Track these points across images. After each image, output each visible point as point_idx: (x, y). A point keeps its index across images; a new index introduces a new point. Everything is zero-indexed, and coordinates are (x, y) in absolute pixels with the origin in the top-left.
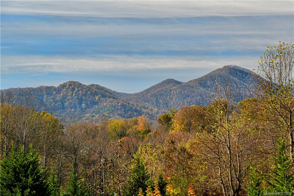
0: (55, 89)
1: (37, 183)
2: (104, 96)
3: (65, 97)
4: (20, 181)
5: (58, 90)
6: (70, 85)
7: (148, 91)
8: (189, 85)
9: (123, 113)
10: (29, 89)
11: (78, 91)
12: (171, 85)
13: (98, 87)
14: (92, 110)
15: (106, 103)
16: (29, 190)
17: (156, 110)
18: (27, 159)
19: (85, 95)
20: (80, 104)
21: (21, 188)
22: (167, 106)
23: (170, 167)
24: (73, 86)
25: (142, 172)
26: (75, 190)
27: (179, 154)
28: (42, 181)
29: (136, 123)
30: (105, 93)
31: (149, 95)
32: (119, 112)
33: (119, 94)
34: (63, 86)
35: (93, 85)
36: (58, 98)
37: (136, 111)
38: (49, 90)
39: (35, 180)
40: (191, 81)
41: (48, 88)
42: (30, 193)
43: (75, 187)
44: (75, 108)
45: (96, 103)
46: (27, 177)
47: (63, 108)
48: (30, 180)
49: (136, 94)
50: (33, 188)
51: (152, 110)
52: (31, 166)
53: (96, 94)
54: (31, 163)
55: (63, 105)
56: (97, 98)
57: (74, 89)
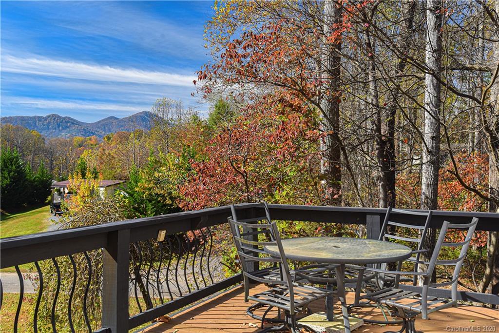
0: (44, 118)
1: (18, 169)
2: (73, 124)
3: (49, 123)
4: (7, 167)
5: (46, 119)
6: (53, 116)
7: (99, 122)
8: (123, 120)
9: (84, 134)
10: (28, 117)
11: (58, 120)
12: (113, 119)
13: (69, 118)
14: (66, 131)
15: (74, 128)
16: (13, 173)
17: (103, 133)
18: (12, 155)
19: (61, 122)
20: (59, 127)
21: (8, 171)
22: (110, 131)
23: (101, 163)
24: (54, 117)
25: (83, 165)
26: (43, 174)
27: (107, 156)
28: (22, 168)
29: (90, 139)
30: (74, 122)
31: (99, 125)
32: (82, 133)
33: (82, 123)
34: (49, 116)
35: (66, 117)
36: (45, 123)
37: (92, 133)
38: (40, 118)
39: (17, 168)
40: (124, 118)
41: (39, 117)
42: (14, 175)
43: (43, 172)
44: (55, 129)
45: (68, 127)
46: (12, 165)
47: (48, 129)
48: (14, 167)
49: (92, 124)
50: (15, 172)
51: (101, 133)
52: (15, 159)
53: (68, 122)
54: (14, 157)
55: (48, 127)
56: (69, 124)
57: (55, 119)
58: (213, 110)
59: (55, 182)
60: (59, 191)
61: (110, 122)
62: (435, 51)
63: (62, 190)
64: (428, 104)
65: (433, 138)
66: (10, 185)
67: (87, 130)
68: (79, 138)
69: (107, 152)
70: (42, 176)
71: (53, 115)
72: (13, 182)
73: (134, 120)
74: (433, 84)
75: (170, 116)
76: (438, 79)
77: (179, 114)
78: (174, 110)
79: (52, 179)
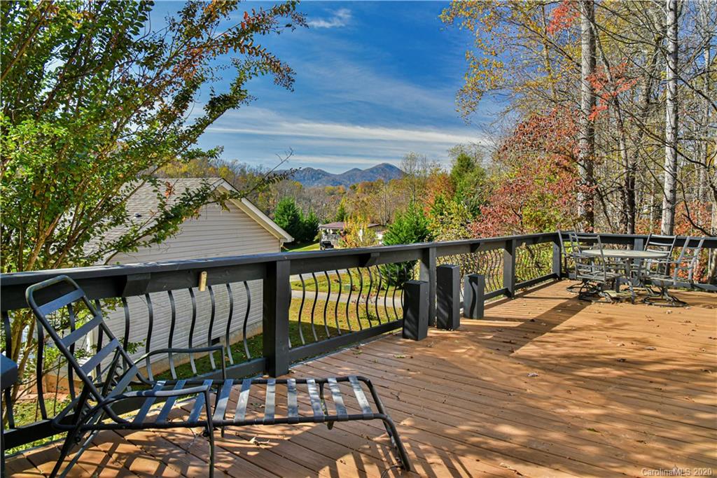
0: (301, 171)
3: (305, 175)
4: (287, 212)
5: (303, 171)
7: (345, 173)
8: (365, 172)
9: (333, 183)
11: (312, 172)
12: (356, 171)
13: (321, 170)
14: (318, 181)
15: (325, 178)
17: (349, 183)
18: (289, 202)
19: (315, 174)
20: (312, 178)
21: (287, 215)
22: (354, 181)
23: (356, 209)
24: (309, 170)
28: (296, 213)
29: (339, 188)
30: (325, 174)
31: (345, 175)
32: (331, 183)
34: (305, 169)
35: (318, 170)
36: (301, 175)
37: (339, 183)
39: (293, 212)
40: (366, 170)
42: (291, 218)
43: (312, 217)
44: (310, 180)
45: (320, 178)
46: (290, 210)
48: (291, 212)
49: (339, 175)
50: (293, 216)
51: (347, 183)
52: (291, 206)
53: (320, 174)
54: (291, 204)
56: (321, 176)
58: (456, 163)
59: (320, 225)
60: (325, 231)
61: (354, 173)
62: (673, 128)
63: (328, 231)
64: (668, 167)
65: (671, 191)
66: (289, 226)
67: (335, 181)
68: (330, 187)
69: (361, 199)
70: (311, 219)
71: (308, 168)
72: (290, 224)
73: (375, 171)
74: (672, 153)
75: (416, 168)
76: (676, 149)
77: (425, 166)
78: (420, 163)
79: (318, 222)
